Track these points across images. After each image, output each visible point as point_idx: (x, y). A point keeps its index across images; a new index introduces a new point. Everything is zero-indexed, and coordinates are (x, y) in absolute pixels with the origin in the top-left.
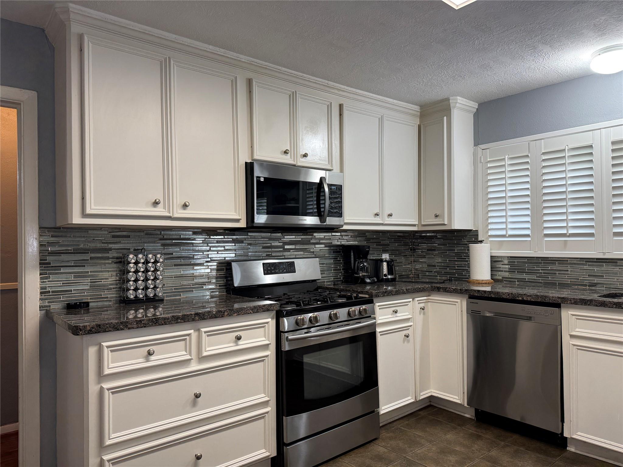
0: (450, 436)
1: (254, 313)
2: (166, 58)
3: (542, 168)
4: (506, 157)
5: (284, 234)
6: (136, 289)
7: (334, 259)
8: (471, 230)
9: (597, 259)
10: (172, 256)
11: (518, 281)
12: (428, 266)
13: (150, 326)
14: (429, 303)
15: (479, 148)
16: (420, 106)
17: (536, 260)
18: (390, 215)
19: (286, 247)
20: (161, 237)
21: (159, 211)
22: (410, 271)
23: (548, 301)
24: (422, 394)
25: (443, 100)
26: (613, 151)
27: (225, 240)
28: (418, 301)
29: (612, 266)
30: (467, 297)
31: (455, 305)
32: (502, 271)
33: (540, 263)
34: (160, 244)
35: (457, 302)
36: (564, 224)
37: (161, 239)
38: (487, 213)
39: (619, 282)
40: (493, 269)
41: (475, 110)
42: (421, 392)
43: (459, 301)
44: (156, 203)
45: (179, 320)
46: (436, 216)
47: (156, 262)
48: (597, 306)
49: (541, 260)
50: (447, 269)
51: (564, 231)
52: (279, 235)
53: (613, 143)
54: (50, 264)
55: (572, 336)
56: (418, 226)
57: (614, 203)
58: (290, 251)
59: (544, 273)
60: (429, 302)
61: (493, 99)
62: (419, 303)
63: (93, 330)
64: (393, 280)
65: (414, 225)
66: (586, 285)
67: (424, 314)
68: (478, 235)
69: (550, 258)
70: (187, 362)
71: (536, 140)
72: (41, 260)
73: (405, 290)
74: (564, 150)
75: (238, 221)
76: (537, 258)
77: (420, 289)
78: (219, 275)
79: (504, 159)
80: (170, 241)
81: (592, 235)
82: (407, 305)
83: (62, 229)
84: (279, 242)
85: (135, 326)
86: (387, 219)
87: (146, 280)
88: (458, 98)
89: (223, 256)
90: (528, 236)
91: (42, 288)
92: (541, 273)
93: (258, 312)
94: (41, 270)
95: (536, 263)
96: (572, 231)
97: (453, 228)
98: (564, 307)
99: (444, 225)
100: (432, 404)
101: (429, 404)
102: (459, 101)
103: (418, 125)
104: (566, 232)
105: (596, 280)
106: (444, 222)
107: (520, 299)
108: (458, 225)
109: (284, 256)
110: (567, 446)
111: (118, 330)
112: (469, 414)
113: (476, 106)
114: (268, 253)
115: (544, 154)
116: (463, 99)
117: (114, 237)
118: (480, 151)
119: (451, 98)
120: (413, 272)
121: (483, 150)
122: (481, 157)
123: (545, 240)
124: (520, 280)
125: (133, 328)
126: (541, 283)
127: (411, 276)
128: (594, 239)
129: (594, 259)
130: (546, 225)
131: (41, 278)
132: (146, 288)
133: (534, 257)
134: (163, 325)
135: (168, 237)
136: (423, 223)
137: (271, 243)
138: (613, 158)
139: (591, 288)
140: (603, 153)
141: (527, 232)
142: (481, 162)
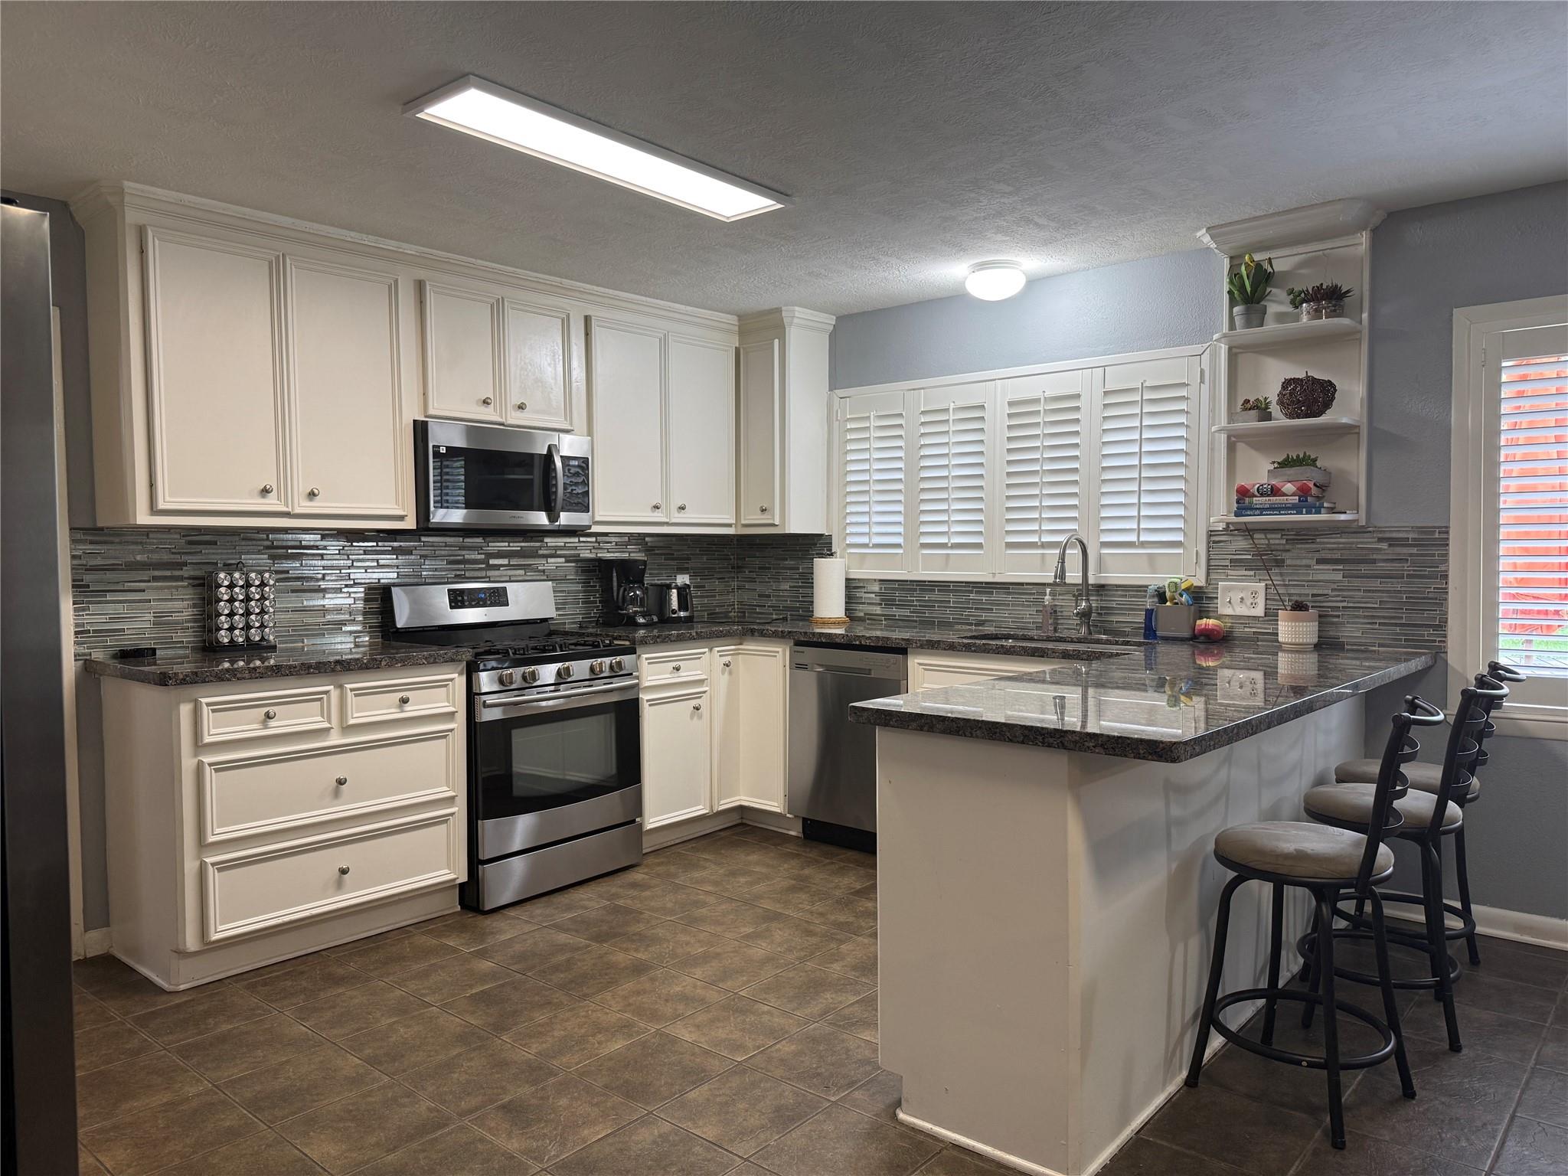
0: (754, 857)
1: (428, 663)
2: (279, 256)
3: (920, 436)
4: (872, 413)
5: (488, 539)
6: (231, 629)
7: (584, 583)
8: (822, 535)
9: (986, 583)
10: (287, 575)
11: (885, 619)
12: (759, 596)
13: (269, 677)
14: (740, 656)
15: (835, 396)
16: (738, 316)
17: (909, 585)
18: (682, 508)
19: (492, 562)
20: (269, 543)
21: (271, 503)
22: (730, 605)
23: (890, 646)
24: (722, 802)
25: (772, 310)
26: (1010, 416)
27: (378, 548)
28: (718, 652)
29: (1003, 594)
30: (792, 644)
31: (776, 656)
32: (864, 603)
33: (915, 590)
34: (266, 556)
35: (778, 652)
36: (946, 529)
37: (268, 548)
38: (845, 507)
39: (1011, 618)
40: (850, 600)
41: (832, 328)
42: (719, 799)
43: (780, 650)
44: (265, 491)
45: (312, 670)
46: (762, 510)
47: (263, 584)
48: (945, 649)
49: (917, 585)
50: (787, 601)
51: (945, 540)
52: (480, 540)
53: (1011, 404)
54: (88, 586)
56: (736, 527)
57: (1009, 497)
58: (499, 569)
59: (920, 606)
60: (740, 654)
61: (856, 311)
62: (720, 656)
63: (188, 679)
64: (689, 620)
65: (730, 525)
66: (971, 624)
67: (730, 673)
68: (831, 543)
69: (929, 582)
70: (326, 731)
71: (914, 390)
72: (74, 581)
73: (694, 634)
74: (947, 410)
75: (401, 518)
76: (911, 581)
77: (721, 632)
78: (369, 608)
79: (868, 418)
80: (284, 551)
81: (979, 546)
82: (699, 658)
83: (106, 531)
84: (479, 554)
85: (247, 676)
86: (677, 515)
87: (248, 613)
88: (797, 308)
89: (376, 576)
90: (898, 546)
91: (77, 625)
92: (916, 606)
93: (437, 663)
94: (74, 596)
95: (910, 590)
96: (955, 540)
98: (912, 653)
99: (774, 525)
100: (744, 821)
101: (739, 821)
102: (797, 314)
103: (736, 347)
104: (947, 541)
105: (984, 616)
106: (775, 520)
107: (857, 643)
108: (797, 524)
109: (489, 577)
111: (223, 680)
112: (795, 832)
113: (832, 320)
114: (458, 573)
115: (923, 413)
116: (805, 309)
117: (190, 543)
118: (836, 400)
119: (783, 308)
120: (736, 606)
121: (841, 398)
122: (837, 411)
123: (922, 554)
124: (888, 617)
125: (244, 678)
126: (916, 621)
127: (733, 614)
128: (982, 552)
129: (982, 583)
130: (923, 529)
131: (75, 610)
132: (248, 627)
133: (907, 581)
134: (287, 675)
135: (280, 543)
136: (743, 522)
137: (464, 556)
138: (1009, 427)
139: (977, 628)
140: (997, 418)
141: (899, 540)
142: (837, 420)
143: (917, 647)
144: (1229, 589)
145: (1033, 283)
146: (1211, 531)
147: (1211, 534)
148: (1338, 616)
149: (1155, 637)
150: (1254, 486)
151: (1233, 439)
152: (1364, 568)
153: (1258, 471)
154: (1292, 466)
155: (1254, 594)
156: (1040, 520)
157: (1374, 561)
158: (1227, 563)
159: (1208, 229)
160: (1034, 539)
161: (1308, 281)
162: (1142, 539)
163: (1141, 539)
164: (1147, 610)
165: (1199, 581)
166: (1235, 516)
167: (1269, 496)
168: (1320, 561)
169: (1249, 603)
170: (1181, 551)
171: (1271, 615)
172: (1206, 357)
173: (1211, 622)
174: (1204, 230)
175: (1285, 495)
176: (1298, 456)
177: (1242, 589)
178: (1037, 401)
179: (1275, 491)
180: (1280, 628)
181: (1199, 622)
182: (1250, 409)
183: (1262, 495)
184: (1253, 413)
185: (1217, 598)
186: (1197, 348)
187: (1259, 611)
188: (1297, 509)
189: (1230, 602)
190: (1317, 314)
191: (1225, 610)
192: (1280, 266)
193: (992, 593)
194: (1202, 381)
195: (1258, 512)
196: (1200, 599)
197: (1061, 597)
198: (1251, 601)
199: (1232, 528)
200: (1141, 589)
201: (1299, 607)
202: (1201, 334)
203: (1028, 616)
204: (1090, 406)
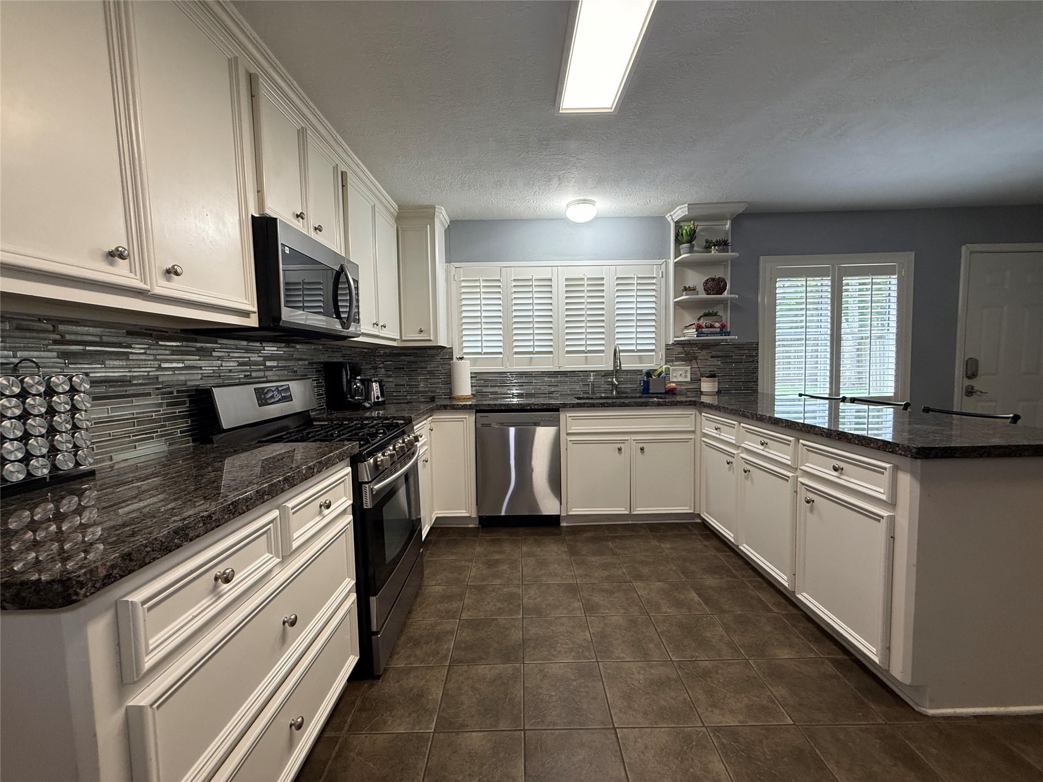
3: (512, 293)
4: (481, 278)
5: (264, 344)
6: (27, 458)
8: (445, 347)
9: (554, 372)
13: (224, 523)
15: (451, 266)
18: (384, 327)
19: (268, 364)
20: (58, 337)
21: (123, 275)
26: (566, 285)
27: (183, 349)
29: (564, 377)
30: (475, 412)
31: (463, 421)
34: (55, 354)
35: (463, 418)
36: (531, 343)
37: (56, 342)
38: (462, 331)
40: (473, 384)
41: (447, 225)
46: (421, 331)
47: (73, 390)
48: (588, 407)
51: (531, 349)
53: (567, 280)
55: (568, 434)
56: (398, 341)
57: (567, 327)
58: (272, 370)
60: (433, 421)
61: (466, 219)
64: (384, 403)
65: (394, 340)
68: (453, 352)
69: (520, 372)
71: (506, 267)
74: (530, 280)
79: (479, 280)
80: (81, 347)
81: (551, 352)
82: (424, 427)
84: (259, 357)
86: (381, 331)
87: (52, 431)
88: (443, 208)
89: (182, 378)
90: (500, 353)
96: (537, 349)
97: (439, 345)
98: (562, 411)
99: (430, 340)
103: (396, 227)
106: (430, 337)
110: (560, 524)
112: (475, 524)
113: (448, 220)
114: (247, 374)
115: (514, 280)
116: (443, 211)
118: (453, 269)
119: (436, 206)
121: (456, 268)
122: (454, 275)
123: (516, 357)
128: (552, 356)
129: (552, 372)
130: (516, 344)
132: (54, 450)
133: (505, 372)
135: (73, 337)
136: (404, 338)
137: (249, 357)
138: (567, 291)
140: (559, 288)
141: (500, 350)
142: (454, 280)
143: (567, 408)
144: (675, 370)
145: (597, 217)
147: (667, 345)
149: (649, 393)
150: (702, 324)
155: (686, 372)
156: (586, 339)
158: (674, 359)
160: (583, 348)
161: (712, 237)
162: (638, 348)
164: (644, 381)
165: (664, 368)
167: (708, 328)
168: (712, 357)
169: (684, 376)
170: (654, 354)
171: (696, 380)
172: (663, 266)
173: (671, 385)
176: (709, 312)
177: (681, 370)
178: (582, 279)
180: (702, 385)
181: (668, 385)
183: (706, 328)
184: (689, 292)
185: (671, 374)
186: (658, 262)
187: (689, 379)
189: (677, 376)
190: (718, 251)
191: (674, 380)
193: (558, 377)
194: (662, 276)
195: (706, 335)
200: (639, 372)
201: (712, 376)
202: (662, 254)
204: (609, 284)
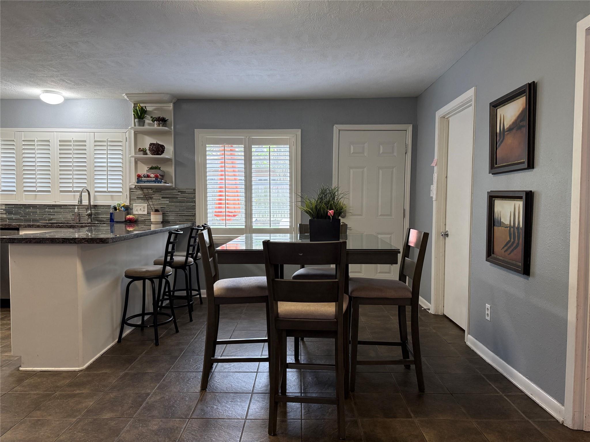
3: (22, 149)
9: (52, 205)
17: (19, 206)
23: (12, 227)
26: (60, 145)
29: (59, 209)
33: (22, 208)
36: (34, 185)
48: (35, 228)
49: (23, 206)
53: (60, 141)
57: (60, 174)
59: (24, 214)
66: (46, 220)
69: (28, 205)
71: (19, 131)
74: (34, 141)
76: (20, 204)
81: (49, 191)
90: (14, 191)
95: (20, 208)
96: (39, 189)
98: (21, 230)
104: (35, 189)
105: (52, 217)
115: (23, 141)
123: (25, 194)
126: (22, 220)
128: (50, 194)
129: (50, 205)
130: (25, 185)
133: (18, 204)
138: (60, 150)
139: (49, 221)
140: (55, 145)
141: (14, 189)
143: (23, 227)
144: (137, 206)
145: (67, 100)
146: (131, 188)
147: (131, 189)
148: (168, 214)
149: (114, 222)
150: (142, 174)
151: (136, 160)
152: (174, 200)
153: (144, 170)
154: (153, 169)
155: (144, 207)
156: (73, 183)
157: (177, 198)
158: (136, 198)
159: (126, 94)
160: (71, 189)
161: (157, 115)
163: (108, 190)
164: (111, 213)
165: (127, 204)
166: (137, 183)
167: (146, 178)
168: (162, 198)
169: (143, 210)
170: (121, 194)
171: (149, 214)
172: (127, 133)
173: (131, 216)
174: (125, 94)
175: (151, 177)
176: (155, 166)
177: (140, 206)
178: (70, 141)
179: (148, 176)
180: (151, 217)
181: (127, 216)
182: (141, 151)
183: (145, 177)
184: (142, 152)
185: (133, 209)
186: (125, 130)
187: (146, 213)
188: (154, 182)
189: (137, 210)
190: (159, 125)
191: (135, 212)
192: (148, 109)
193: (55, 208)
194: (126, 141)
195: (144, 182)
196: (128, 209)
197: (81, 210)
198: (143, 209)
199: (137, 187)
200: (109, 206)
201: (157, 211)
202: (126, 126)
203: (69, 217)
204: (90, 145)
